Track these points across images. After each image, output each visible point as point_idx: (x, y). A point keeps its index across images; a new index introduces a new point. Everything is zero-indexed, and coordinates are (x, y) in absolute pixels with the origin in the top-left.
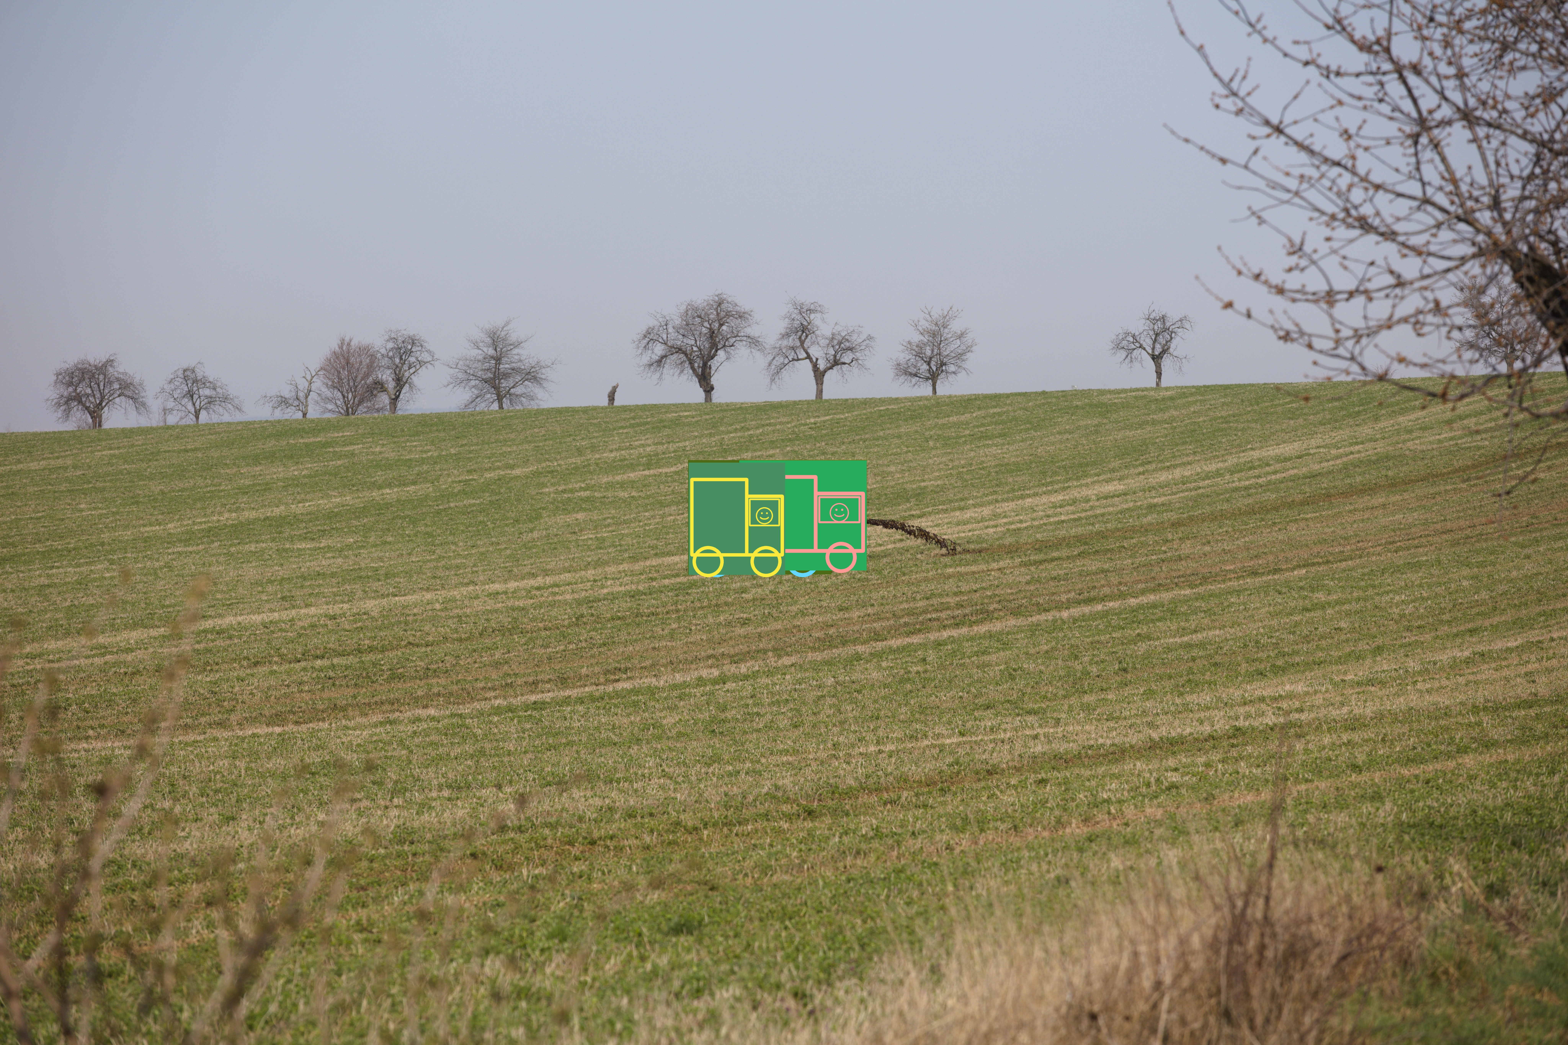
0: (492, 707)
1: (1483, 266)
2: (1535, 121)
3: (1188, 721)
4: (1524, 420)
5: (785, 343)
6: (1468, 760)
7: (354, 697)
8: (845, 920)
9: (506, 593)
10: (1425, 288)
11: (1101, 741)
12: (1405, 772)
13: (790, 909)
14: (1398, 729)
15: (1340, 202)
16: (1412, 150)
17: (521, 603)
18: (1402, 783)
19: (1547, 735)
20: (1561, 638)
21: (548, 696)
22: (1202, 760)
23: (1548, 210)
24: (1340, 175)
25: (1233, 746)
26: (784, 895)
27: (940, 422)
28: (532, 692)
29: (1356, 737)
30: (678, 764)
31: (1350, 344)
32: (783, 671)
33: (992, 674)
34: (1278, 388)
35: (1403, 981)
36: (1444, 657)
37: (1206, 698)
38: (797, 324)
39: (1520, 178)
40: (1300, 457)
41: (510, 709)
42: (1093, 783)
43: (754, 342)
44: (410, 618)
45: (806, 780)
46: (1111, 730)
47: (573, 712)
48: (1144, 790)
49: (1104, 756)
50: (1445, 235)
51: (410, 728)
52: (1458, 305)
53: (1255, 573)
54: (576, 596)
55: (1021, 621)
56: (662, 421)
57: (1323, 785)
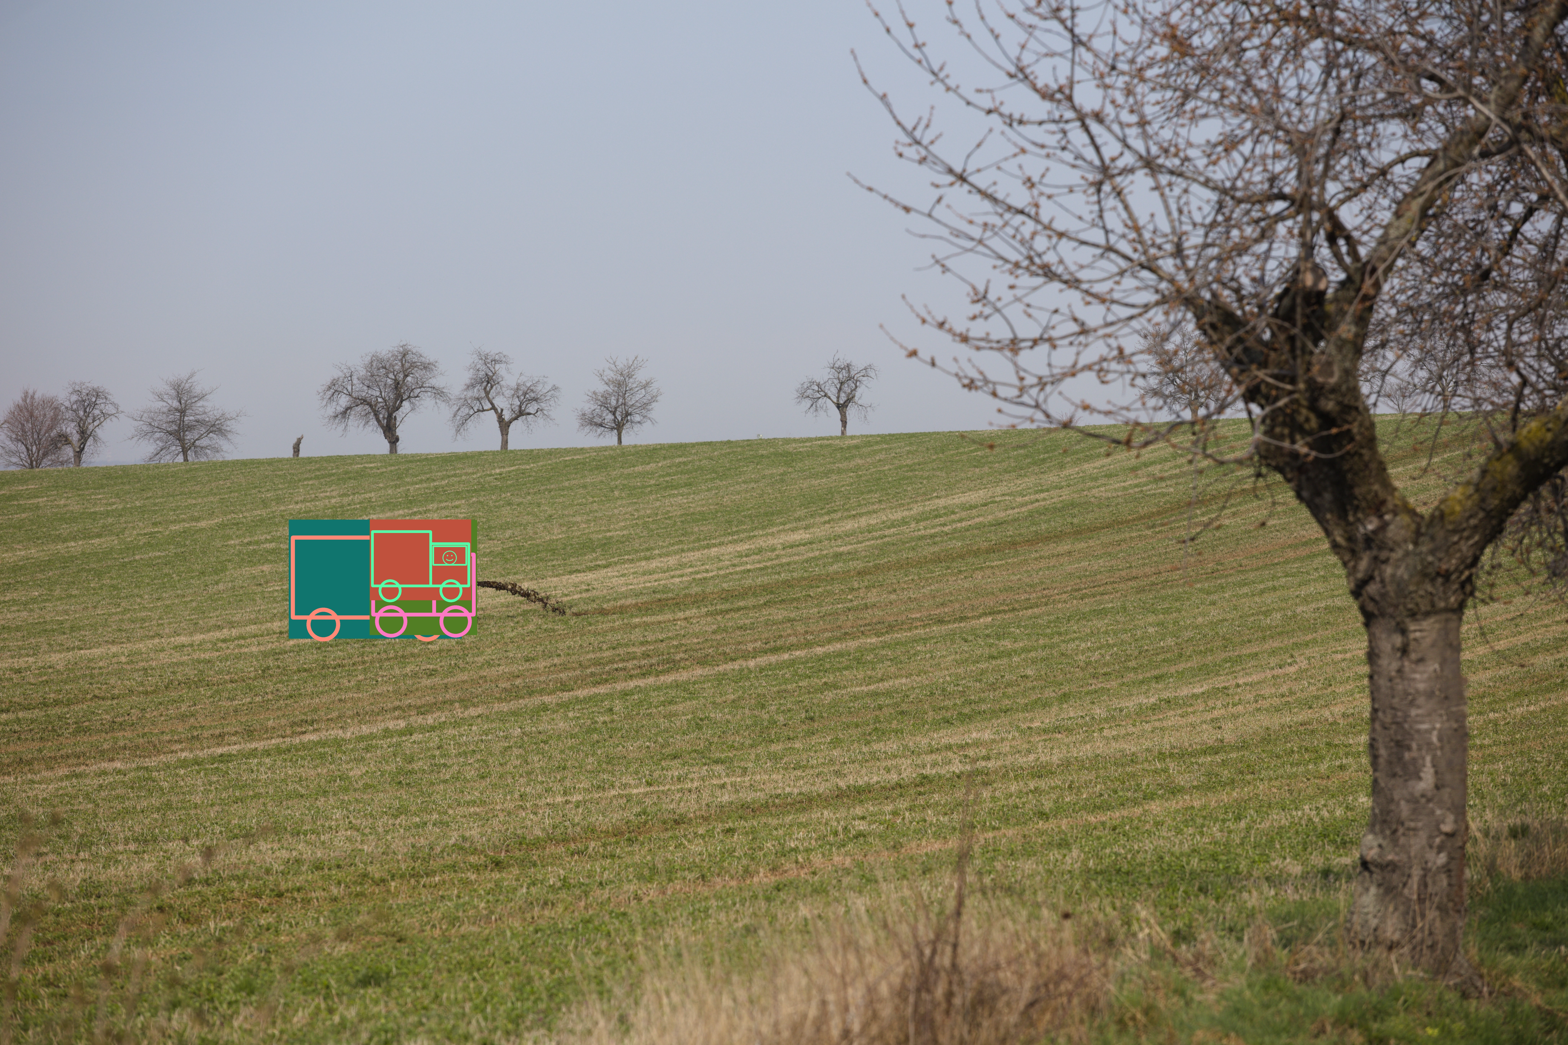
0: (179, 760)
1: (1167, 313)
2: (1216, 168)
3: (875, 769)
4: (1209, 467)
5: (470, 394)
6: (1155, 807)
7: (40, 751)
8: (533, 970)
9: (192, 645)
10: (1109, 336)
11: (788, 790)
12: (1092, 819)
13: (478, 959)
14: (1085, 776)
15: (1023, 250)
16: (1095, 198)
17: (207, 656)
18: (1088, 830)
19: (1233, 781)
20: (1246, 684)
21: (234, 749)
22: (889, 808)
23: (1230, 258)
24: (1023, 223)
25: (920, 794)
26: (473, 946)
27: (626, 471)
28: (219, 745)
29: (1042, 784)
30: (365, 816)
31: (1034, 391)
32: (470, 722)
33: (678, 723)
34: (962, 436)
35: (1091, 1028)
36: (1130, 704)
37: (892, 746)
38: (482, 374)
39: (1203, 225)
40: (985, 505)
41: (197, 762)
42: (781, 832)
43: (438, 393)
44: (96, 672)
45: (493, 831)
46: (798, 779)
47: (260, 764)
48: (831, 838)
49: (792, 805)
50: (1128, 282)
51: (96, 782)
52: (1142, 352)
53: (941, 621)
54: (262, 648)
55: (706, 671)
56: (346, 473)
57: (1010, 832)
